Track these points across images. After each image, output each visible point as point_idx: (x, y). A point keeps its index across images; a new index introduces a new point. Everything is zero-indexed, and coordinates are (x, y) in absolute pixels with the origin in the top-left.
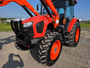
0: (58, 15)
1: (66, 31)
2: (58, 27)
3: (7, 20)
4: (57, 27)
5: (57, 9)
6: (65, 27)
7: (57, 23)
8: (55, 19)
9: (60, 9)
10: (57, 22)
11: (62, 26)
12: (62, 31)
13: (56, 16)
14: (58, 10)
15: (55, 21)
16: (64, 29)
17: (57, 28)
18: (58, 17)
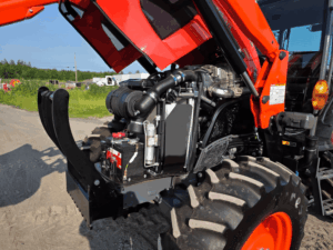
0: (281, 58)
1: (327, 147)
2: (279, 122)
3: (95, 80)
4: (273, 121)
5: (276, 32)
6: (319, 122)
7: (272, 102)
8: (265, 78)
9: (294, 30)
10: (277, 94)
11: (303, 122)
12: (300, 144)
13: (271, 64)
14: (281, 33)
15: (260, 90)
16: (313, 133)
17: (274, 127)
18: (281, 67)
